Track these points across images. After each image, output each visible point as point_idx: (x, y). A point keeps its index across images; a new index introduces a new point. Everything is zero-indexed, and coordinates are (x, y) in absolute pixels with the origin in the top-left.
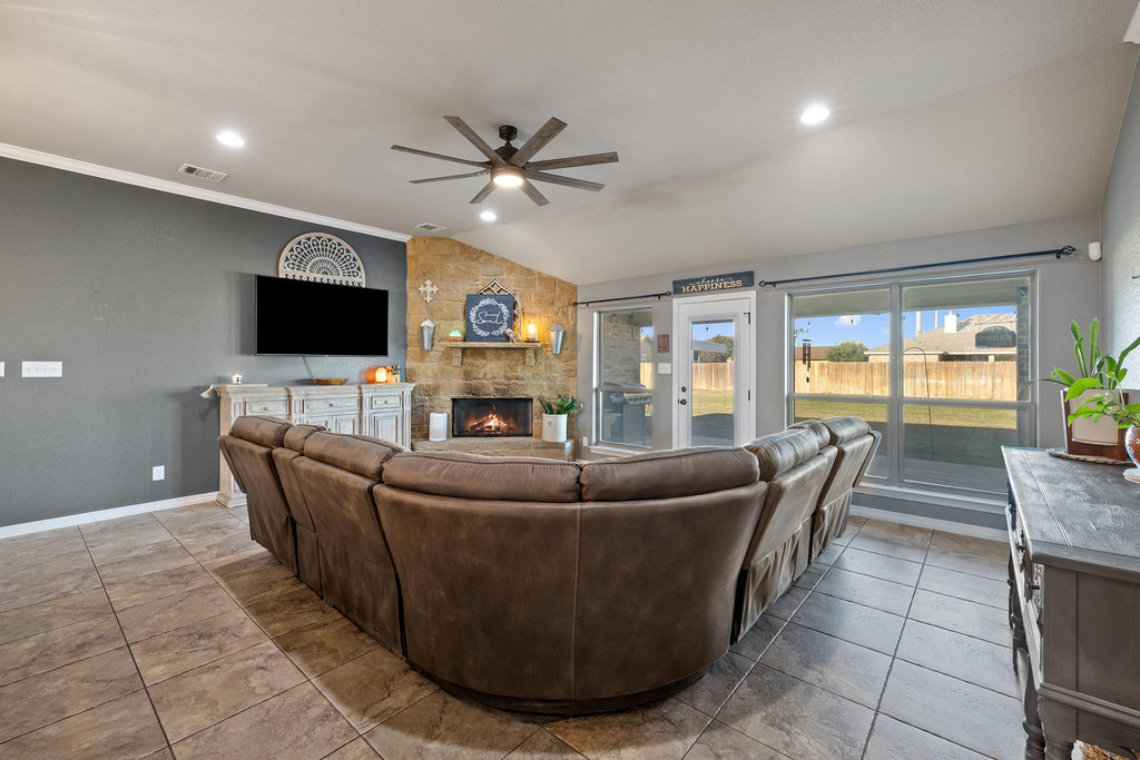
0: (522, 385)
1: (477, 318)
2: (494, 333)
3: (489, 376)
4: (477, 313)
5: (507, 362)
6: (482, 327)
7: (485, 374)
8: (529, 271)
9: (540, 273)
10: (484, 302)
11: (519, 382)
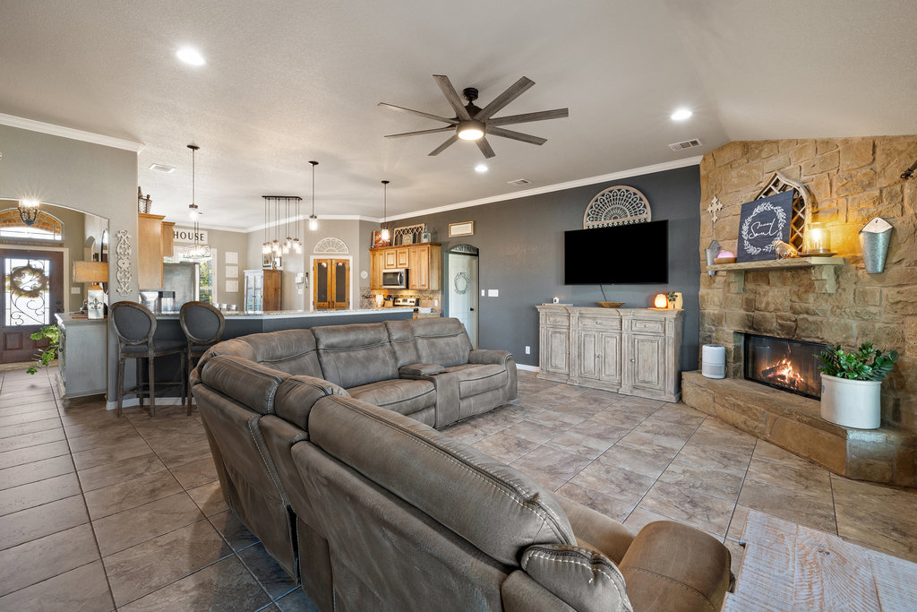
0: (815, 323)
1: (749, 232)
2: (767, 249)
3: (772, 307)
4: (750, 226)
5: (795, 288)
6: (754, 243)
7: (768, 304)
8: (827, 143)
9: (846, 141)
10: (758, 210)
11: (811, 318)
